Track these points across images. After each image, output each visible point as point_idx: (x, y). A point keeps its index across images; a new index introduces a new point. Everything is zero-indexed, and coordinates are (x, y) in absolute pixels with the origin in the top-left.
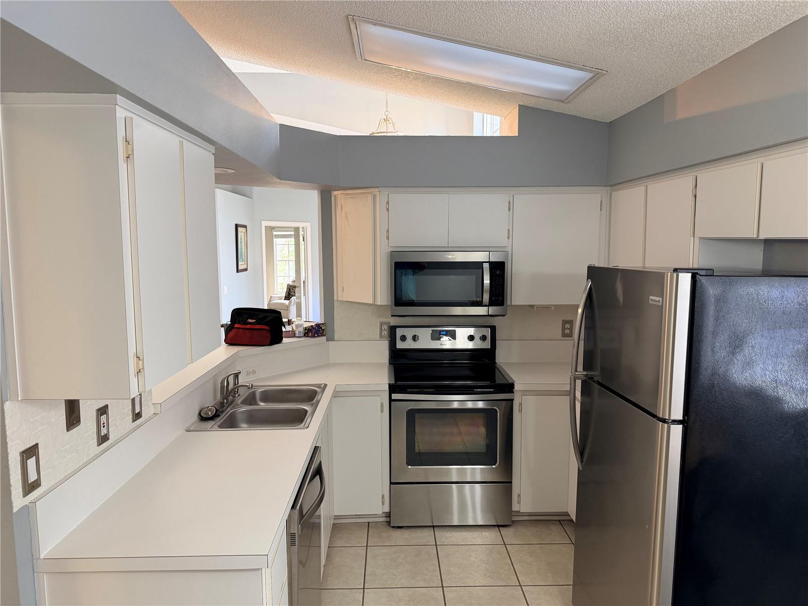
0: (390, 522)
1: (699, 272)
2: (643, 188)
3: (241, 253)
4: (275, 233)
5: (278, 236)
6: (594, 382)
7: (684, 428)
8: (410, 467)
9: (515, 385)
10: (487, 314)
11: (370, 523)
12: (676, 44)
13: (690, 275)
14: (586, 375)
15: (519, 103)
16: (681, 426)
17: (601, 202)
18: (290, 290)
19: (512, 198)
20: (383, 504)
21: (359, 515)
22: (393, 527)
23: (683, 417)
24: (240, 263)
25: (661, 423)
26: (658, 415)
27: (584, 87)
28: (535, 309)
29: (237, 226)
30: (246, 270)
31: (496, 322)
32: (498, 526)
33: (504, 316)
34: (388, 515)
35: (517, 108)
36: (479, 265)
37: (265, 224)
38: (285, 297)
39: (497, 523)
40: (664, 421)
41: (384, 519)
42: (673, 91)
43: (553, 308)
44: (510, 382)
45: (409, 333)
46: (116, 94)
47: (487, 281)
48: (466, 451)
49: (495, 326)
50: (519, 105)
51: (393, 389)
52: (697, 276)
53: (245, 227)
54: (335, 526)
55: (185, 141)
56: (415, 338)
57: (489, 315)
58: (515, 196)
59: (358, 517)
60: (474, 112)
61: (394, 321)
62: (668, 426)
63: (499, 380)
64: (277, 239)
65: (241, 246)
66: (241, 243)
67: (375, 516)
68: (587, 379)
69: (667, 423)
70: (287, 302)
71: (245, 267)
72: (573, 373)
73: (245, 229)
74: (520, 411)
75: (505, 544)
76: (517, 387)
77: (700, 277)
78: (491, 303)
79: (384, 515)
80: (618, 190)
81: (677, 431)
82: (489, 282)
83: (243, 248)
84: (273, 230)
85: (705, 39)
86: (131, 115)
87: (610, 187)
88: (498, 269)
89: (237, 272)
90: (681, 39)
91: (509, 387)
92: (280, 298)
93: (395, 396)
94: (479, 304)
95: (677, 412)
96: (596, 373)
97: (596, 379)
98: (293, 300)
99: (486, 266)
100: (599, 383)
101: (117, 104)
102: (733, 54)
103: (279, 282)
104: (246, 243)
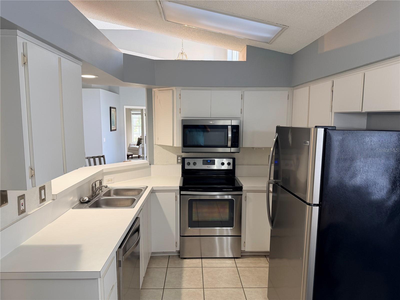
0: (180, 255)
1: (328, 128)
2: (308, 88)
3: (113, 121)
4: (132, 112)
5: (133, 114)
6: (279, 185)
7: (320, 208)
8: (190, 228)
9: (243, 187)
10: (230, 152)
11: (170, 256)
12: (322, 11)
13: (323, 129)
14: (275, 182)
15: (247, 44)
16: (318, 207)
17: (288, 95)
18: (139, 141)
19: (243, 92)
20: (176, 246)
21: (165, 252)
22: (181, 258)
23: (319, 202)
24: (112, 127)
25: (308, 206)
26: (307, 202)
27: (278, 34)
28: (255, 149)
29: (111, 108)
30: (116, 130)
31: (235, 156)
32: (234, 258)
33: (239, 152)
34: (179, 252)
35: (246, 47)
36: (226, 127)
37: (125, 107)
38: (137, 144)
39: (234, 256)
40: (309, 204)
41: (177, 254)
42: (322, 37)
43: (263, 149)
44: (241, 185)
45: (192, 161)
46: (16, 30)
47: (230, 135)
48: (221, 220)
49: (235, 158)
50: (247, 45)
51: (181, 189)
52: (327, 130)
53: (115, 108)
54: (152, 258)
55: (62, 58)
56: (195, 164)
57: (231, 152)
58: (245, 91)
59: (164, 253)
60: (228, 50)
61: (184, 155)
62: (311, 207)
63: (236, 185)
64: (133, 115)
65: (113, 118)
66: (113, 116)
67: (173, 252)
68: (275, 184)
69: (311, 205)
70: (138, 147)
71: (115, 129)
72: (268, 181)
73: (115, 109)
74: (246, 200)
75: (237, 267)
76: (244, 189)
77: (329, 131)
78: (232, 146)
79: (177, 252)
80: (296, 89)
81: (316, 210)
82: (231, 135)
83: (114, 119)
84: (131, 111)
85: (336, 8)
86: (26, 41)
87: (293, 88)
88: (236, 129)
89: (111, 131)
90: (324, 8)
91: (240, 189)
92: (134, 145)
93: (183, 193)
94: (227, 147)
95: (316, 200)
96: (280, 180)
97: (280, 184)
98: (141, 146)
99: (230, 128)
100: (282, 187)
101: (17, 35)
102: (351, 16)
103: (134, 137)
104: (115, 117)
